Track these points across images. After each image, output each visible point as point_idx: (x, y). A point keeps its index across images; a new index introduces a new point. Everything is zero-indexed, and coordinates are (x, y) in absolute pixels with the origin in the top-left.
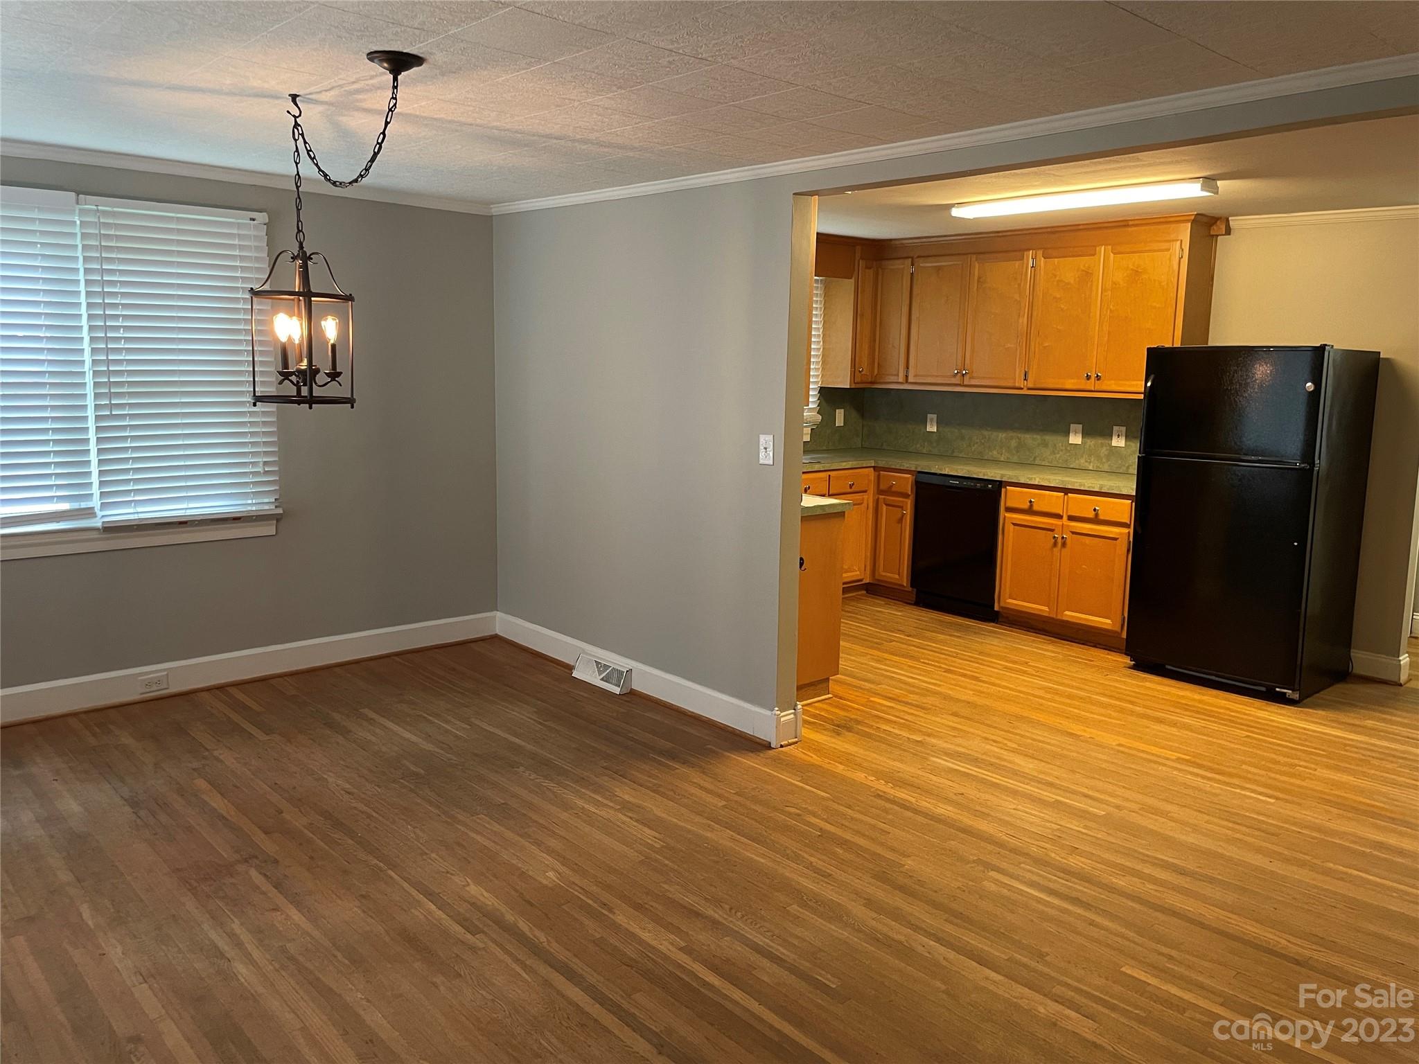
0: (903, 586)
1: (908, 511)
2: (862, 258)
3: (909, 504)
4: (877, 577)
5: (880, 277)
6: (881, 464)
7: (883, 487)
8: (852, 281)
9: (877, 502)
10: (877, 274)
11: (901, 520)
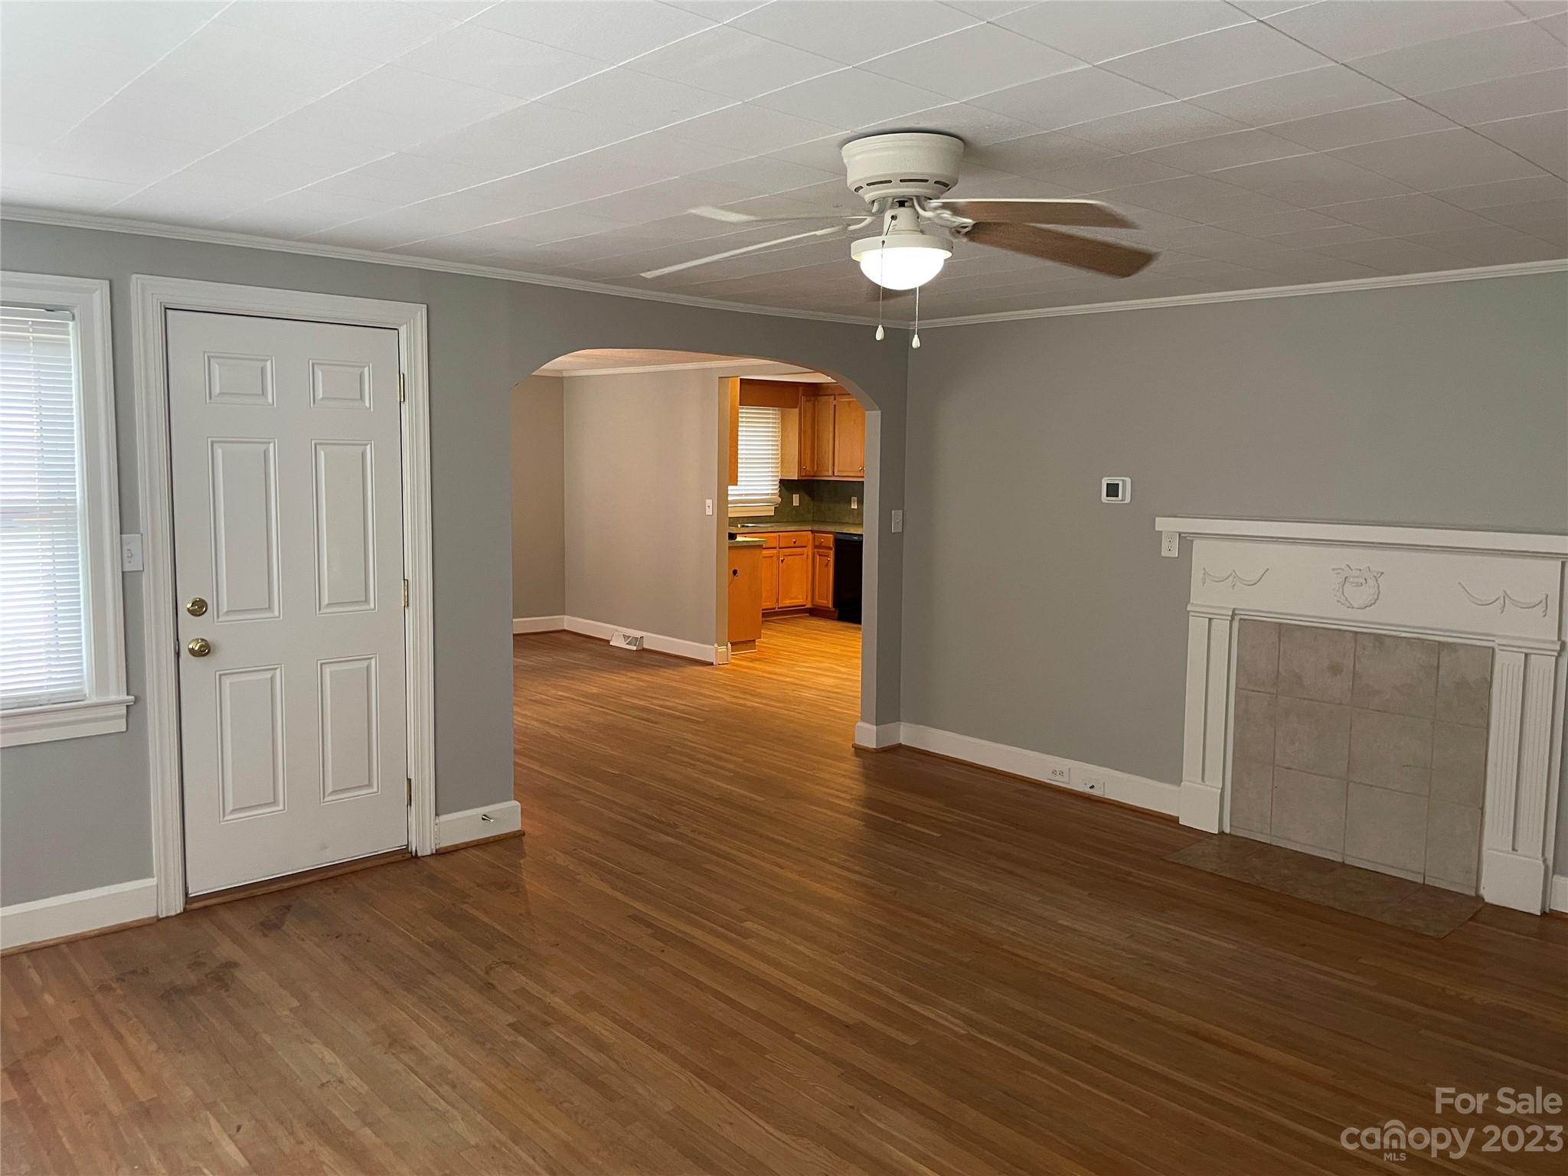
0: (828, 608)
1: (831, 559)
2: (803, 395)
3: (832, 553)
4: (815, 603)
5: (816, 408)
6: (816, 528)
7: (817, 543)
8: (797, 410)
9: (814, 554)
10: (814, 406)
11: (827, 565)
